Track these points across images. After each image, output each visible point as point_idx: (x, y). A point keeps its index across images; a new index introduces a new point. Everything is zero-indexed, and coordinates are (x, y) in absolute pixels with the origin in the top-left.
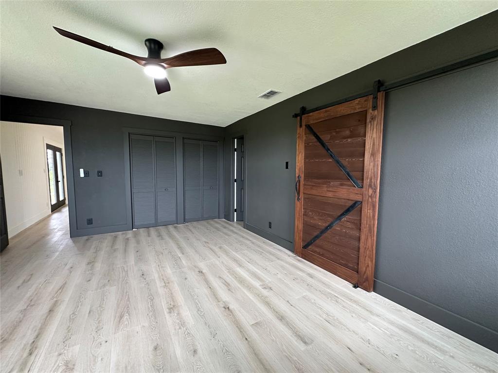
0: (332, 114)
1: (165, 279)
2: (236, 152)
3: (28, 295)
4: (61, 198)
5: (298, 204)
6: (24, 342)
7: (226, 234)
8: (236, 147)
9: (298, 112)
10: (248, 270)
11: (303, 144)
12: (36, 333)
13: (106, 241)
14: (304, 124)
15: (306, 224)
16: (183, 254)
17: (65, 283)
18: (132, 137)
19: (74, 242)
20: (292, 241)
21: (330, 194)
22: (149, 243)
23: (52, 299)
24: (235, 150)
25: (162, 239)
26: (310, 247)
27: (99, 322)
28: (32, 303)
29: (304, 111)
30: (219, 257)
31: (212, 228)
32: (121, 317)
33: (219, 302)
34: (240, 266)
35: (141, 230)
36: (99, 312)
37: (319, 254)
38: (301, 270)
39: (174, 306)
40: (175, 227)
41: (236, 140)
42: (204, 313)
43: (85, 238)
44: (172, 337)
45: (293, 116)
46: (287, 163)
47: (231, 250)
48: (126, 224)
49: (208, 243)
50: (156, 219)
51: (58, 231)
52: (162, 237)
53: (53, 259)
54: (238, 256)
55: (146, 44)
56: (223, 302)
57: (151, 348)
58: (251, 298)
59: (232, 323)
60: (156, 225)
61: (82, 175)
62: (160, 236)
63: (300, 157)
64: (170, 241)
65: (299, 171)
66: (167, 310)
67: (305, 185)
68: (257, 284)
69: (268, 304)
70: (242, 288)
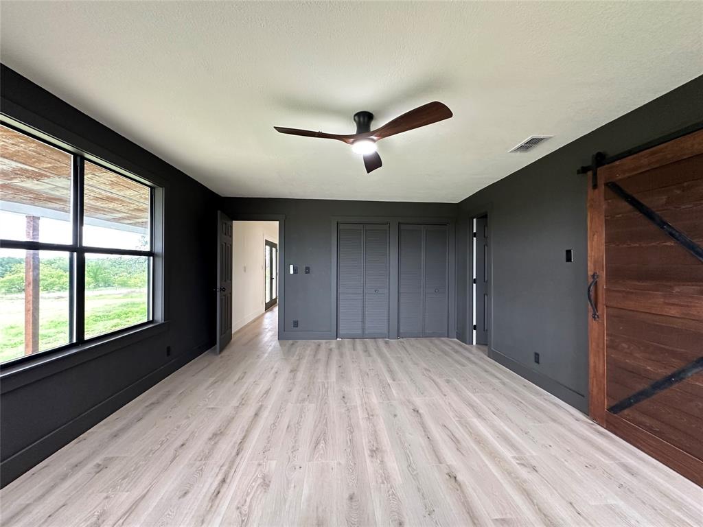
0: (669, 156)
1: (368, 408)
2: (475, 239)
3: (241, 393)
4: (274, 297)
5: (594, 325)
6: (234, 439)
7: (458, 362)
8: (475, 231)
9: (589, 163)
10: (493, 427)
11: (603, 217)
12: (244, 434)
13: (309, 349)
14: (601, 182)
15: (613, 365)
16: (394, 380)
17: (270, 389)
18: (341, 227)
19: (281, 345)
20: (582, 393)
21: (674, 311)
22: (353, 358)
23: (258, 402)
24: (475, 235)
25: (370, 356)
26: (626, 412)
27: (295, 442)
28: (243, 402)
29: (601, 159)
30: (445, 395)
31: (436, 349)
32: (317, 443)
33: (440, 463)
34: (479, 416)
35: (346, 341)
36: (297, 430)
37: (650, 429)
38: (603, 452)
39: (377, 449)
40: (386, 343)
41: (475, 220)
42: (417, 474)
43: (291, 342)
44: (372, 492)
45: (579, 172)
46: (568, 252)
47: (464, 388)
48: (330, 331)
49: (430, 371)
50: (363, 329)
51: (269, 331)
52: (369, 353)
53: (262, 360)
54: (475, 399)
55: (354, 119)
56: (447, 465)
57: (346, 496)
58: (496, 474)
59: (460, 504)
60: (363, 336)
61: (292, 272)
62: (366, 351)
63: (595, 240)
64: (379, 360)
65: (595, 266)
66: (369, 452)
67: (608, 290)
68: (508, 454)
69: (528, 495)
70: (480, 453)
